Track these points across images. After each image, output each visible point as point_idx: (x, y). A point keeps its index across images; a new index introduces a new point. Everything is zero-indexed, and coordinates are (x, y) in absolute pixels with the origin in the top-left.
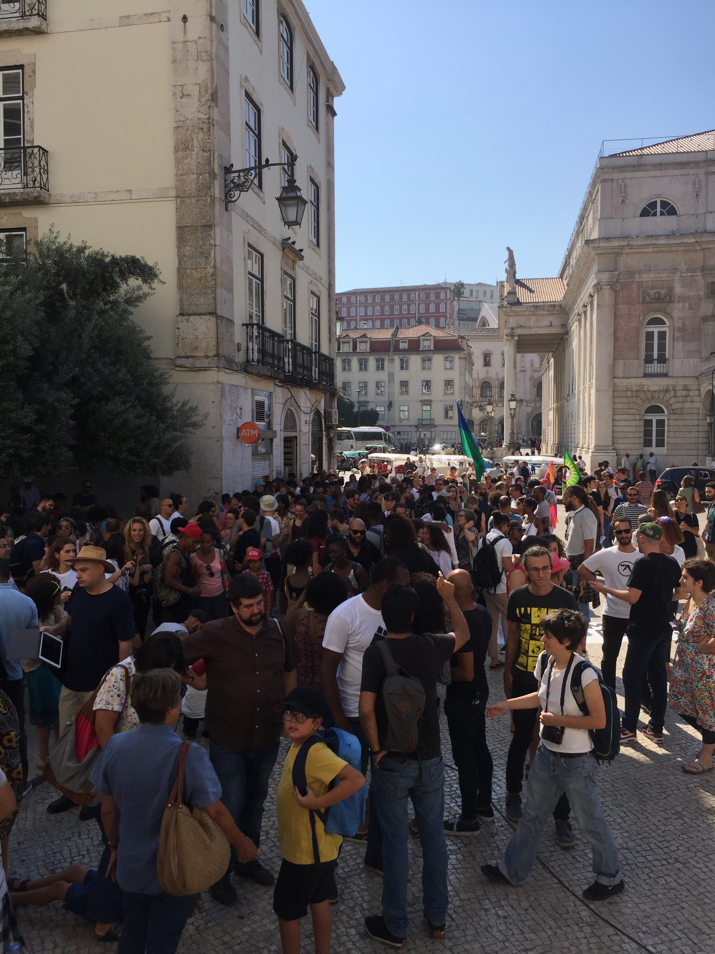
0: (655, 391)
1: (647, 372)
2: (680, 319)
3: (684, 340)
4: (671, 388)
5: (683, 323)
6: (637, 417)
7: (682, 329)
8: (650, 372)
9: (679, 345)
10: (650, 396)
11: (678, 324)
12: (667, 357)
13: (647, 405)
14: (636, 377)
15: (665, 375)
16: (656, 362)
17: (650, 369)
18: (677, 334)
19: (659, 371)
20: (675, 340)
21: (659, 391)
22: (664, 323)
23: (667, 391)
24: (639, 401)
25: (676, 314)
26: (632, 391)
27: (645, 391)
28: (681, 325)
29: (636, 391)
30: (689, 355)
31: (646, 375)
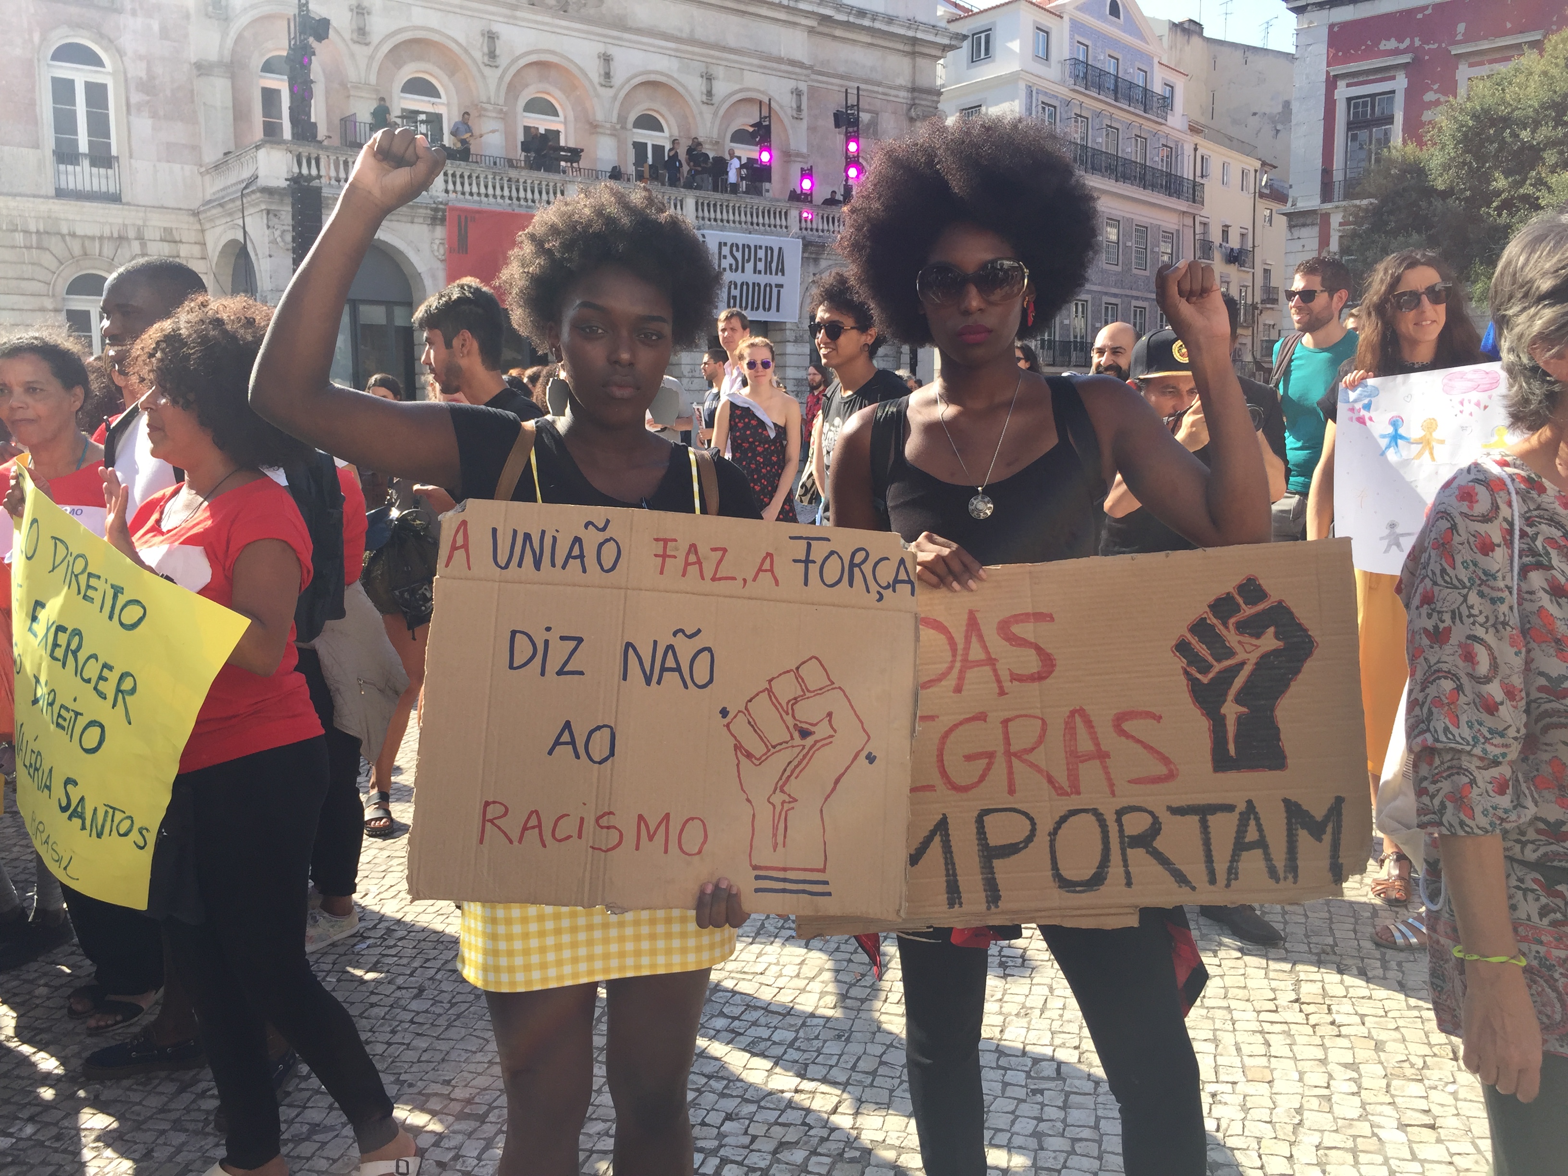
0: (92, 238)
1: (63, 185)
2: (140, 58)
3: (154, 115)
4: (132, 234)
5: (149, 70)
6: (49, 303)
7: (148, 86)
8: (71, 186)
9: (143, 125)
10: (77, 250)
11: (138, 70)
12: (114, 152)
13: (71, 274)
14: (35, 196)
15: (115, 198)
16: (86, 163)
17: (71, 179)
18: (136, 98)
19: (96, 188)
20: (133, 111)
21: (101, 238)
22: (99, 62)
23: (121, 239)
24: (47, 259)
25: (128, 42)
26: (26, 232)
27: (63, 236)
28: (143, 75)
29: (38, 232)
30: (171, 153)
31: (61, 193)
